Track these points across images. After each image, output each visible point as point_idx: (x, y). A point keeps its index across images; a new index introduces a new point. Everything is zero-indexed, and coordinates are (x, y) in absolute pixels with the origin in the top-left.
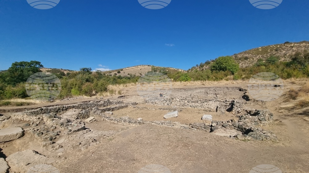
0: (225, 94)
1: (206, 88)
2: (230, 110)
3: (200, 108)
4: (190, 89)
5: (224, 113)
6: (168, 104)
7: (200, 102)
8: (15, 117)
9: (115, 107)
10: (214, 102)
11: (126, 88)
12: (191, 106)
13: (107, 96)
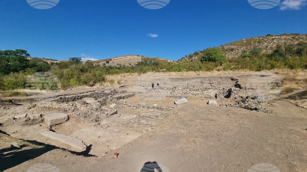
0: (219, 83)
1: (201, 77)
2: (228, 96)
3: (201, 95)
4: (187, 79)
5: (224, 99)
6: (171, 93)
7: (200, 90)
8: (43, 105)
9: (125, 96)
10: (214, 90)
11: (124, 78)
12: (192, 94)
13: (107, 86)
